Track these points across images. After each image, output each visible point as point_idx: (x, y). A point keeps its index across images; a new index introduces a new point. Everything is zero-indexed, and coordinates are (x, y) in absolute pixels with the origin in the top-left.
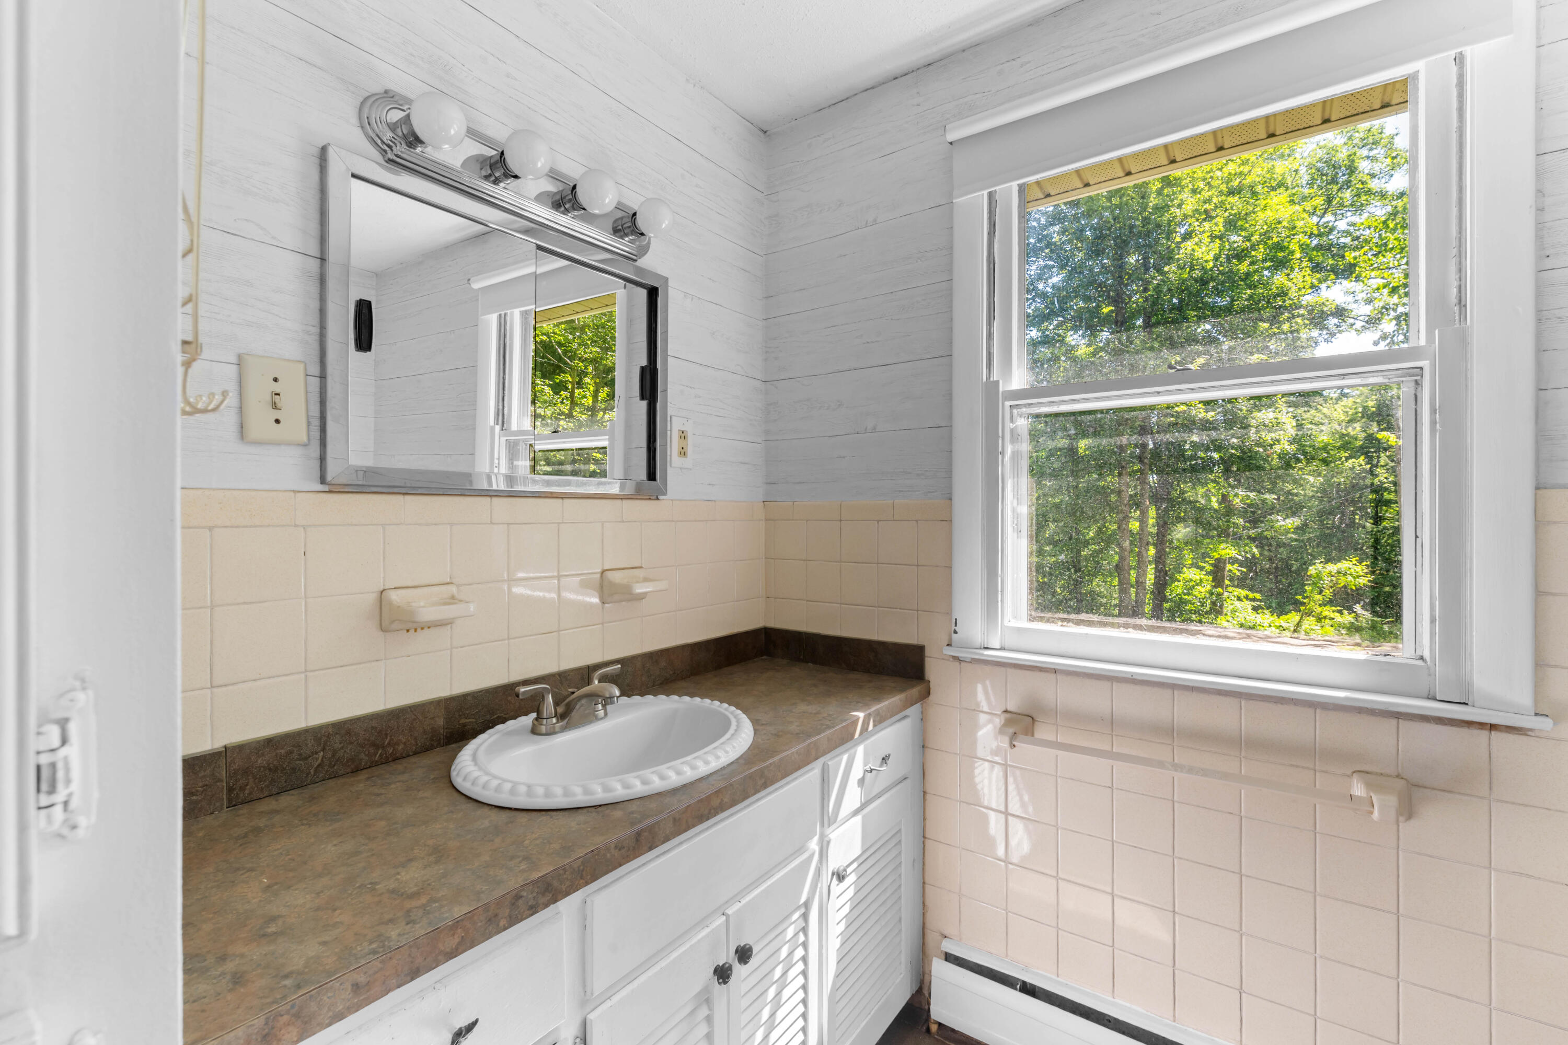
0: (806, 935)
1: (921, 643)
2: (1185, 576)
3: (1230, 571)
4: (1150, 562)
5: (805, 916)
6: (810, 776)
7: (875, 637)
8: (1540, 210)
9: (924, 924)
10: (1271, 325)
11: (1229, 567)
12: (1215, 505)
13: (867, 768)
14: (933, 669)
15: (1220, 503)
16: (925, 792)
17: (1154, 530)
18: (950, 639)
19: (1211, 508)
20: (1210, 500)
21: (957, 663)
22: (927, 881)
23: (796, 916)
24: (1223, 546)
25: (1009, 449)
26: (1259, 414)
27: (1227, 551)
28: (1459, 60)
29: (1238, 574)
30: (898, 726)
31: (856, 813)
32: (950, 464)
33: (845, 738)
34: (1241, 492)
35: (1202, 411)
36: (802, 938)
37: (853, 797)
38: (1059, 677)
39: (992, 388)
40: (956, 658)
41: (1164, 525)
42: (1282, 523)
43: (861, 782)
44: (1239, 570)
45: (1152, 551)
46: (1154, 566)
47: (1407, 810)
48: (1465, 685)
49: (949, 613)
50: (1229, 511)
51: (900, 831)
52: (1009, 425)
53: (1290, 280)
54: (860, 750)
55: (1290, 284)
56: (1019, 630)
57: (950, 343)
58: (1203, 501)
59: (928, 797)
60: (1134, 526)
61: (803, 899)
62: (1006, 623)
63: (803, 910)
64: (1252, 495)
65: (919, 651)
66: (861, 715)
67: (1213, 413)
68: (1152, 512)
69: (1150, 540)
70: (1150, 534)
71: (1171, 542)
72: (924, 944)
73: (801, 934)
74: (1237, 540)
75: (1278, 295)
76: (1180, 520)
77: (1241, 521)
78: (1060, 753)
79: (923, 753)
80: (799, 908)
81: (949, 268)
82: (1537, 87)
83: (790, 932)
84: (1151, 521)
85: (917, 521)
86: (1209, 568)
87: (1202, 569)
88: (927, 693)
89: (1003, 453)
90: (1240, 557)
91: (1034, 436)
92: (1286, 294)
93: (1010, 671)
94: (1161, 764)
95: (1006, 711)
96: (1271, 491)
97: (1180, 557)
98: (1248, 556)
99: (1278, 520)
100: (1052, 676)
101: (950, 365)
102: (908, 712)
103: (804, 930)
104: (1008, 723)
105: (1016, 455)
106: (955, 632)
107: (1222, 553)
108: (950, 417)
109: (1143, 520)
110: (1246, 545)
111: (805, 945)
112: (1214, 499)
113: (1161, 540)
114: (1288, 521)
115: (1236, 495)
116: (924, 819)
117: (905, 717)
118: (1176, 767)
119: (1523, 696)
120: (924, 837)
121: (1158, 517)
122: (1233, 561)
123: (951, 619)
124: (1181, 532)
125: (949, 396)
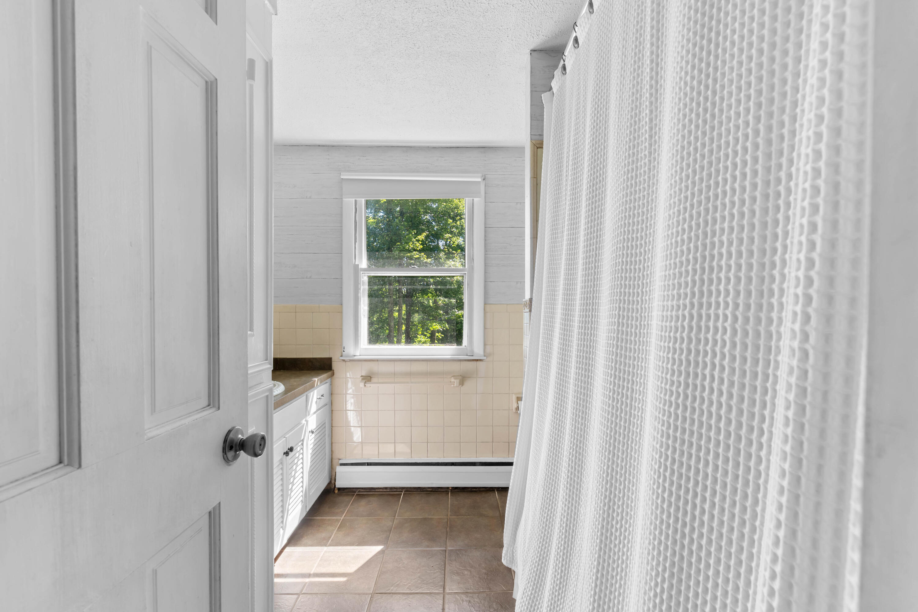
0: (303, 450)
1: (330, 357)
2: (418, 339)
3: (437, 336)
4: (403, 333)
5: (302, 444)
6: (302, 398)
7: (311, 356)
8: (485, 240)
9: (332, 458)
10: (453, 221)
11: (437, 334)
12: (431, 304)
13: (318, 397)
14: (335, 366)
15: (433, 304)
16: (332, 411)
17: (405, 317)
18: (342, 354)
19: (430, 306)
20: (429, 302)
21: (344, 363)
22: (333, 442)
23: (300, 444)
24: (434, 324)
25: (362, 288)
26: (448, 262)
27: (436, 326)
28: (473, 199)
29: (440, 338)
30: (325, 385)
31: (315, 413)
32: (342, 292)
33: (312, 387)
34: (442, 298)
35: (425, 258)
36: (301, 451)
37: (314, 408)
38: (379, 362)
39: (356, 267)
40: (344, 360)
41: (409, 314)
42: (457, 313)
43: (316, 402)
44: (441, 336)
45: (404, 328)
46: (405, 335)
47: (462, 383)
48: (472, 351)
49: (341, 345)
50: (437, 307)
51: (325, 423)
52: (362, 279)
53: (460, 202)
54: (316, 391)
55: (460, 203)
56: (366, 349)
57: (342, 249)
58: (426, 303)
59: (333, 412)
60: (396, 314)
61: (302, 439)
62: (361, 347)
63: (302, 442)
64: (446, 300)
65: (330, 359)
66: (316, 379)
67: (430, 260)
68: (404, 307)
69: (403, 322)
70: (403, 318)
71: (413, 322)
72: (332, 465)
73: (301, 450)
74: (440, 321)
75: (455, 208)
76: (417, 312)
77: (441, 312)
78: (378, 385)
79: (332, 396)
80: (300, 441)
81: (341, 222)
82: (485, 211)
83: (299, 449)
84: (404, 312)
85: (329, 312)
86: (429, 335)
87: (425, 335)
88: (333, 374)
89: (360, 289)
90: (441, 330)
91: (369, 282)
92: (459, 208)
93: (363, 363)
94: (408, 383)
95: (362, 376)
96: (454, 298)
97: (417, 330)
98: (444, 329)
99: (456, 312)
100: (377, 362)
101: (342, 257)
102: (327, 381)
103: (302, 449)
104: (363, 379)
105: (364, 290)
106: (344, 351)
107: (434, 327)
108: (342, 275)
109: (400, 311)
110: (444, 323)
111: (302, 454)
112: (431, 301)
113: (408, 321)
114: (459, 312)
115: (440, 300)
116: (332, 420)
117: (326, 383)
118: (412, 383)
119: (482, 353)
120: (332, 427)
121: (407, 311)
122: (438, 331)
123: (342, 347)
124: (416, 317)
125: (341, 268)
